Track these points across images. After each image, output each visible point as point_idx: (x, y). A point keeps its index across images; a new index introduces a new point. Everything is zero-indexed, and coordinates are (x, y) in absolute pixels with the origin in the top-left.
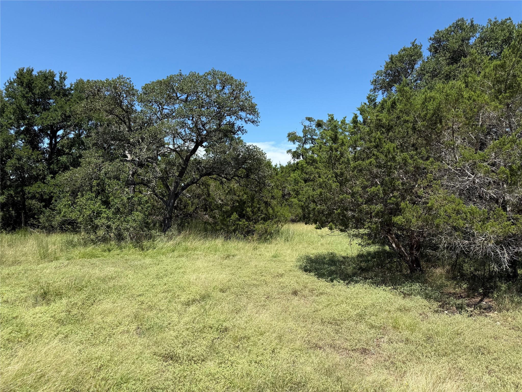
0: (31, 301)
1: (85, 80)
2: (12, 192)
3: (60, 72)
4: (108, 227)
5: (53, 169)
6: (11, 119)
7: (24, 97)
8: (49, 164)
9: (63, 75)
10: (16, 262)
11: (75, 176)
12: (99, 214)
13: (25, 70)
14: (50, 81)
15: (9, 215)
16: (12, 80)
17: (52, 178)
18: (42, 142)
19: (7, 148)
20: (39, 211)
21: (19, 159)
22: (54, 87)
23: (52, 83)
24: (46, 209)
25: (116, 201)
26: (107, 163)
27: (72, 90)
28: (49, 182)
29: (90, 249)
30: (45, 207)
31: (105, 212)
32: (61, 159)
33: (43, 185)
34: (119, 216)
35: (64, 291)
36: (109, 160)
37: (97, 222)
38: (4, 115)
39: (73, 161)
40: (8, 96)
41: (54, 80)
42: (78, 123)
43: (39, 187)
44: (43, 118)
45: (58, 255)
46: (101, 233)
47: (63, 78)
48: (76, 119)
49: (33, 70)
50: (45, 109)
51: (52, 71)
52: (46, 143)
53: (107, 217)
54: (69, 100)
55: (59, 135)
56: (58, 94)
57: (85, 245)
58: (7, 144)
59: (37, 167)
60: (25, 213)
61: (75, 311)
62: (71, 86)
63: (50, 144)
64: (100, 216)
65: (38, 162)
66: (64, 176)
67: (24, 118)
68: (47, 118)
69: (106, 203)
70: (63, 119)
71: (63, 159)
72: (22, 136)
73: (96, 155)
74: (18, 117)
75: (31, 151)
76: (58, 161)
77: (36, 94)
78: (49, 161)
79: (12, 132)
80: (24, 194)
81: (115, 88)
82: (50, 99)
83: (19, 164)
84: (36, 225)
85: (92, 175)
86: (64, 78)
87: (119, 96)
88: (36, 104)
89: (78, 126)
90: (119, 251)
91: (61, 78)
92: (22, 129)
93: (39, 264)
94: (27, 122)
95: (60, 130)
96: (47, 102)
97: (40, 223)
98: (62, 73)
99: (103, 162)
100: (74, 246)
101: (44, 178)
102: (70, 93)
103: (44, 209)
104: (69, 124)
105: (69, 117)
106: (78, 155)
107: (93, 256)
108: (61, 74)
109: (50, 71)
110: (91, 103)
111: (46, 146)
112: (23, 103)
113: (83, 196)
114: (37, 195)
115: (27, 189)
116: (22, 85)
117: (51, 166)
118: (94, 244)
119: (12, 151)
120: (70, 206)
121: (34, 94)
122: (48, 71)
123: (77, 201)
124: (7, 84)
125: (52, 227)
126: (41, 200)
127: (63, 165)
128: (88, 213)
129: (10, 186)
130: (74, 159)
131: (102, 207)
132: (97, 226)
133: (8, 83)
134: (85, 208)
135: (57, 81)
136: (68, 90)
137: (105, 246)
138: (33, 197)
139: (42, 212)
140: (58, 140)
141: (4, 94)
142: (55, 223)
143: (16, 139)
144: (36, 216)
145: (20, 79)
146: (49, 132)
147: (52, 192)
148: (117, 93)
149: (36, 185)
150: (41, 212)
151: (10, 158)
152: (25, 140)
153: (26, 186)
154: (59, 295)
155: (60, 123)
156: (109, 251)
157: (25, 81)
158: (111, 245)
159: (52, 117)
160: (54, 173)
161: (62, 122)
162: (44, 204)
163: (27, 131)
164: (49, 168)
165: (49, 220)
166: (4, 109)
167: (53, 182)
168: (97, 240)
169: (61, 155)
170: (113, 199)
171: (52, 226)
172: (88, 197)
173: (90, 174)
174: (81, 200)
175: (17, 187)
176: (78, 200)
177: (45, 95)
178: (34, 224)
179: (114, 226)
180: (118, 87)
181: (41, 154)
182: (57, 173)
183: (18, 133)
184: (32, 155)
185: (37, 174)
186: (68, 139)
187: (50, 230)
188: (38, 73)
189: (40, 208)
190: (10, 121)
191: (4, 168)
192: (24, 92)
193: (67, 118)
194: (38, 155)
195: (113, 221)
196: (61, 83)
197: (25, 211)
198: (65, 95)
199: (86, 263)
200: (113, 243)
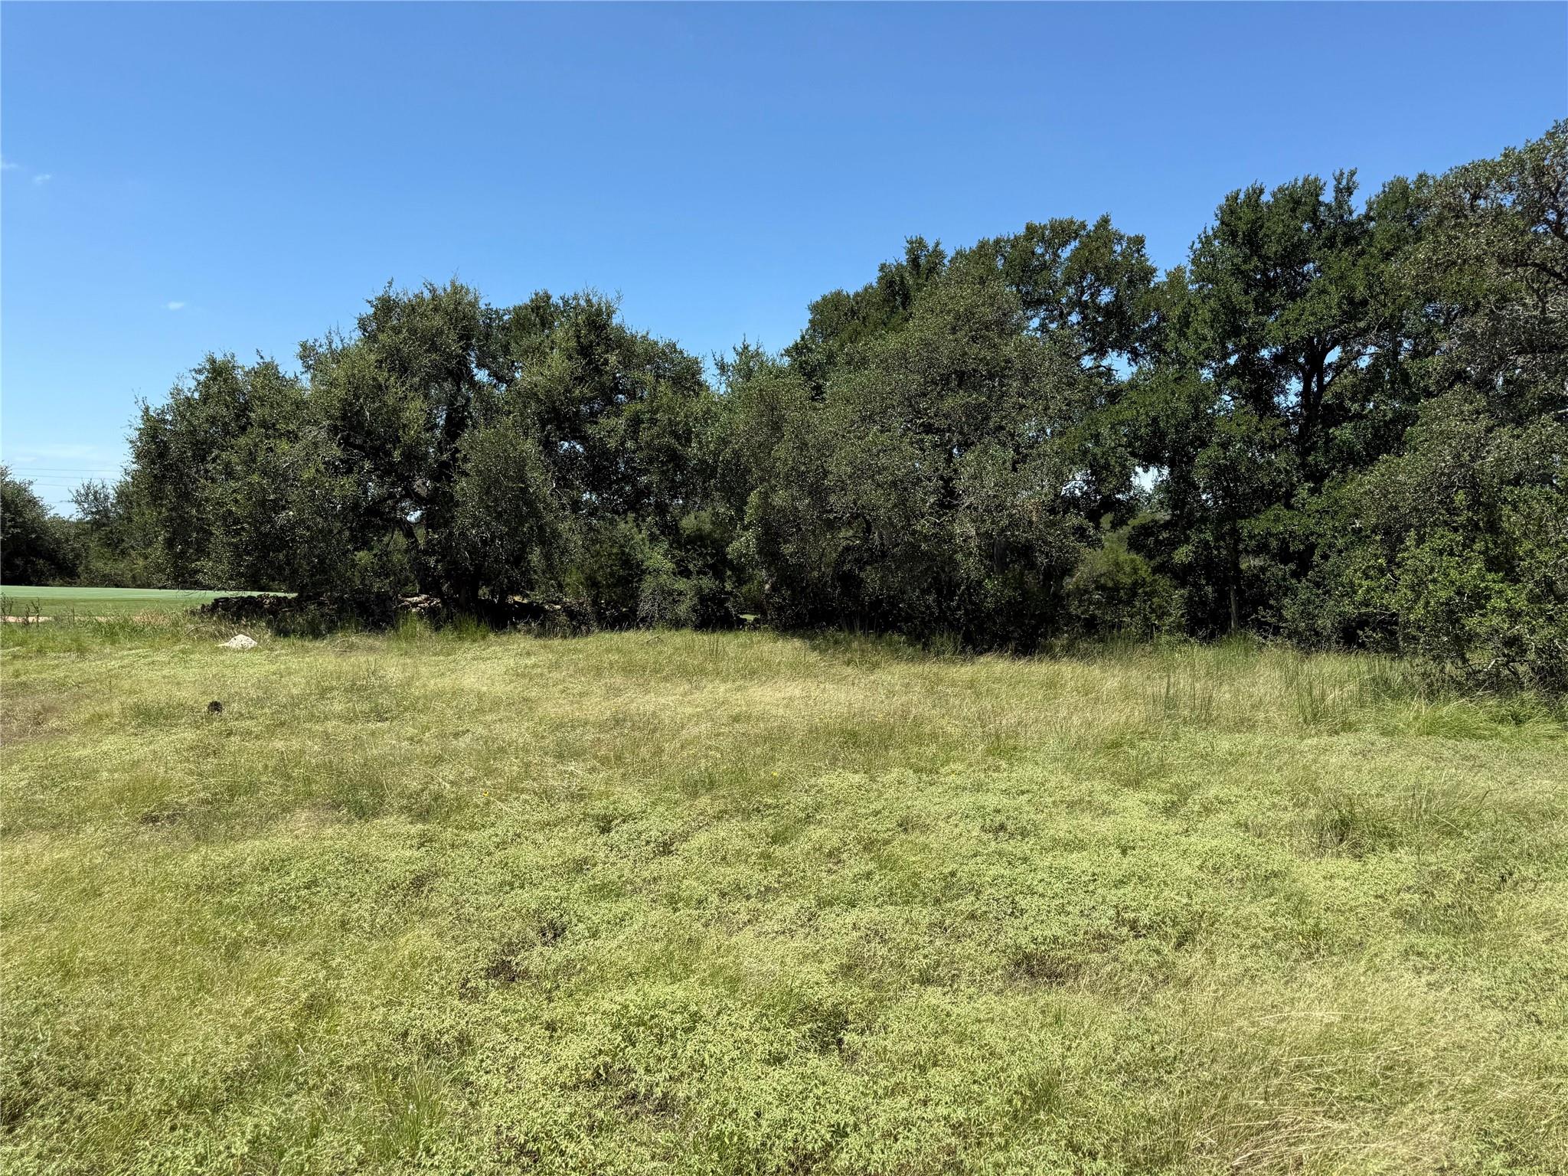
0: (1305, 838)
1: (1412, 178)
2: (1208, 536)
3: (1337, 173)
4: (1513, 642)
5: (1316, 465)
6: (1205, 339)
7: (1237, 272)
8: (1304, 453)
9: (1344, 182)
10: (1244, 724)
11: (1393, 482)
12: (1479, 599)
13: (1242, 196)
14: (1308, 208)
15: (1200, 597)
16: (1210, 233)
17: (1313, 491)
18: (1284, 392)
19: (1195, 418)
20: (1279, 587)
21: (1224, 446)
22: (1318, 225)
23: (1313, 217)
24: (1300, 582)
25: (1542, 557)
26: (1504, 433)
27: (1372, 219)
28: (1303, 505)
29: (1451, 708)
30: (1295, 575)
31: (1500, 592)
32: (1337, 433)
33: (1285, 513)
34: (1550, 606)
35: (1398, 826)
36: (1513, 420)
37: (1472, 622)
38: (1190, 332)
39: (1375, 436)
40: (1201, 278)
41: (1320, 204)
42: (1392, 316)
43: (1277, 519)
44: (1288, 322)
45: (1352, 718)
46: (1483, 659)
47: (1345, 191)
48: (1385, 305)
49: (1261, 191)
50: (1293, 296)
51: (1312, 178)
52: (1291, 394)
53: (1508, 610)
54: (1362, 253)
55: (1330, 365)
56: (1330, 242)
57: (1432, 694)
58: (1197, 408)
59: (1270, 463)
60: (1239, 592)
61: (1444, 896)
62: (1370, 209)
63: (1305, 393)
64: (1483, 607)
65: (1273, 448)
66: (1361, 485)
67: (1236, 331)
68: (1298, 320)
69: (1504, 565)
70: (1345, 312)
71: (1344, 432)
72: (1233, 381)
73: (1466, 407)
74: (1225, 330)
75: (1256, 419)
76: (1329, 440)
77: (1269, 258)
78: (1304, 444)
79: (1206, 374)
80: (1238, 540)
81: (1539, 172)
82: (1306, 261)
83: (1225, 458)
84: (1270, 625)
85: (1449, 476)
86: (1349, 191)
87: (1554, 195)
88: (1270, 285)
89: (1392, 326)
90: (1555, 726)
91: (1338, 190)
92: (1232, 360)
93: (1301, 738)
94: (1245, 341)
95: (1332, 348)
96: (1298, 274)
97: (1281, 618)
98: (1342, 174)
99: (1489, 430)
100: (1396, 696)
101: (1289, 495)
102: (1366, 231)
103: (1293, 581)
104: (1362, 324)
105: (1364, 303)
106: (1390, 415)
107: (1463, 731)
108: (1339, 181)
109: (1306, 180)
110: (1451, 242)
111: (1293, 400)
112: (1236, 288)
113: (1420, 540)
114: (1274, 544)
115: (1246, 526)
116: (1233, 243)
117: (1310, 458)
118: (1462, 695)
119: (1209, 424)
120: (1382, 572)
121: (1264, 259)
122: (1300, 183)
123: (1403, 559)
124: (1198, 246)
125: (1317, 634)
126: (1284, 555)
127: (1342, 452)
128: (1443, 595)
129: (1204, 520)
130: (1376, 429)
131: (1490, 576)
132: (1471, 637)
133: (1201, 241)
134: (1434, 581)
135: (1326, 205)
136: (1360, 222)
137: (1499, 706)
138: (1262, 549)
139: (1288, 589)
140: (1327, 379)
141: (1188, 274)
142: (1325, 623)
143: (1220, 392)
144: (1272, 602)
145: (1227, 225)
146: (1302, 360)
147: (1312, 534)
148: (1544, 188)
149: (1270, 514)
150: (1287, 591)
151: (1204, 444)
152: (1240, 391)
153: (1244, 517)
154: (1386, 836)
155: (1335, 327)
156: (1518, 721)
157: (1242, 227)
158: (1523, 703)
159: (1312, 314)
160: (1317, 477)
161: (1342, 322)
162: (1292, 566)
163: (1247, 365)
164: (1304, 465)
165: (1309, 614)
166: (1189, 316)
167: (1316, 503)
168: (1471, 683)
169: (1337, 424)
170: (1531, 551)
171: (1315, 630)
172: (1438, 543)
173: (1443, 474)
174: (1416, 554)
175: (1221, 520)
176: (1406, 555)
177: (1294, 255)
178: (1266, 623)
179: (1533, 642)
180: (1551, 166)
181: (1282, 425)
182: (1327, 475)
183: (1224, 375)
184: (1260, 430)
185: (1273, 482)
186: (1354, 372)
187: (1309, 641)
188: (1274, 195)
189: (1284, 579)
190: (1205, 346)
191: (1189, 472)
192: (1238, 260)
193: (1354, 308)
194: (1274, 429)
195: (1529, 623)
196: (1340, 205)
197: (1239, 586)
198: (1350, 240)
199: (1446, 754)
200: (1529, 695)
